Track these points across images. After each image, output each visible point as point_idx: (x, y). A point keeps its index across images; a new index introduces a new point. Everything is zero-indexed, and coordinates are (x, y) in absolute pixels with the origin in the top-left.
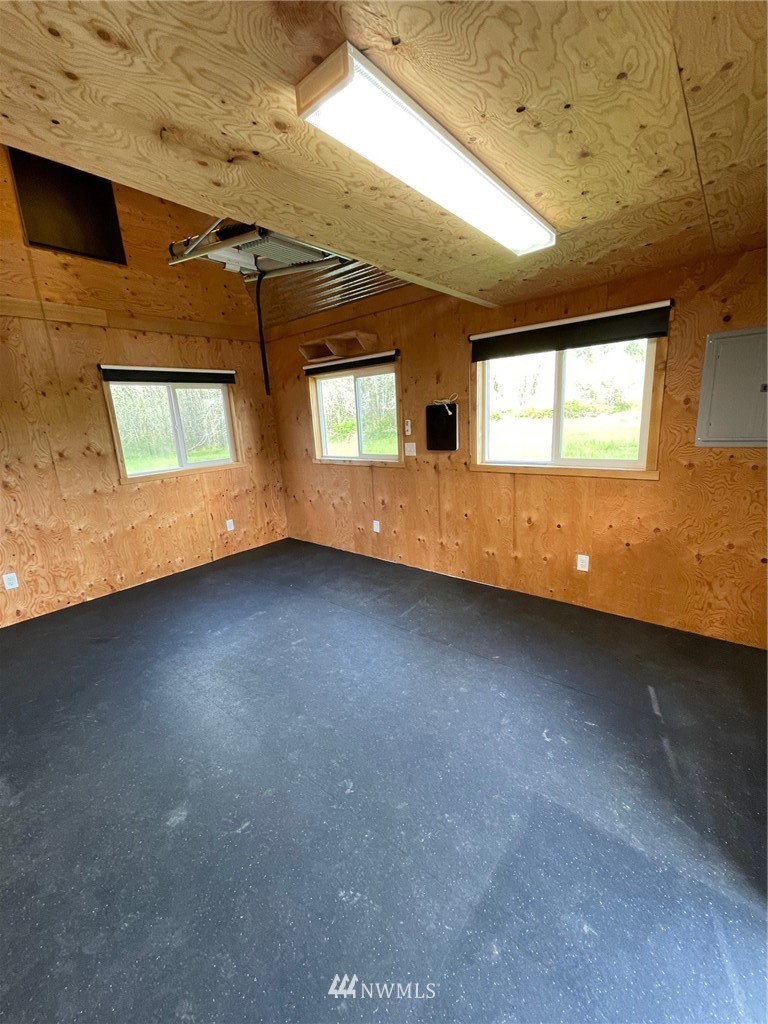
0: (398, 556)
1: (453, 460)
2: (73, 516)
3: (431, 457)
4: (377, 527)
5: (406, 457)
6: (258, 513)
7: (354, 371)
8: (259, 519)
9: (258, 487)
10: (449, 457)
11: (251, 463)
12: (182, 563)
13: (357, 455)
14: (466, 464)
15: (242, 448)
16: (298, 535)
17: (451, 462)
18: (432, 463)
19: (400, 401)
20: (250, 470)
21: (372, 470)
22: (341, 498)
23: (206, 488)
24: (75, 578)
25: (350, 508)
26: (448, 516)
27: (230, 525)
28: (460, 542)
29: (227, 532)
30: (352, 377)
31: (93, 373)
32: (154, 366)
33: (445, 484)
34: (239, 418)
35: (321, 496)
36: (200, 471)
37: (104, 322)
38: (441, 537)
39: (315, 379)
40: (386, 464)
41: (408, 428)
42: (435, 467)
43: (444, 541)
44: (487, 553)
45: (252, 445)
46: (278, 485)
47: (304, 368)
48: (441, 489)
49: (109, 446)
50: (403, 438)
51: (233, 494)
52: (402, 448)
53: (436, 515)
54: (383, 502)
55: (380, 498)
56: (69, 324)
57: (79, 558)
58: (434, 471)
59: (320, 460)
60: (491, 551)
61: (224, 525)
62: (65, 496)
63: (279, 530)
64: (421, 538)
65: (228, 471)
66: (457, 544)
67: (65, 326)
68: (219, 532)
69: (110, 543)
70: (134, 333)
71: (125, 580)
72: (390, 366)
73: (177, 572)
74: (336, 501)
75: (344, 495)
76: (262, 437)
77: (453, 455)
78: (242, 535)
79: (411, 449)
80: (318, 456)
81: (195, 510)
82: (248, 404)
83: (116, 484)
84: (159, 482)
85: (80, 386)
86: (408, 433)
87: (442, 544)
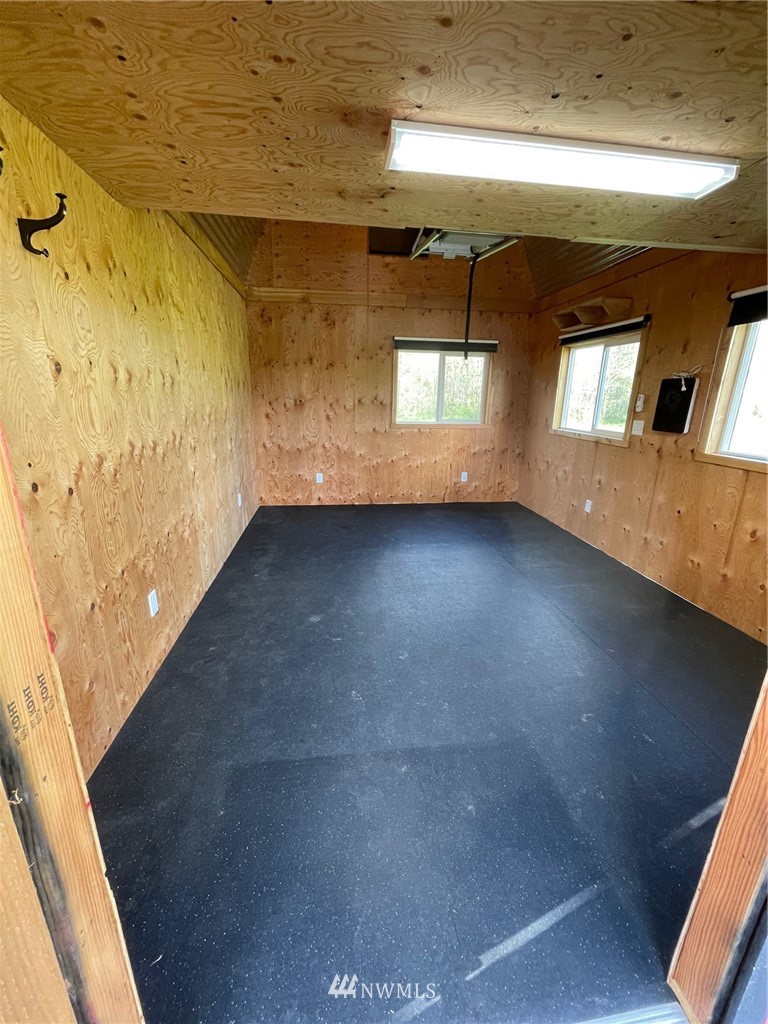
0: (601, 542)
1: (680, 444)
2: (358, 445)
3: (656, 438)
4: (588, 507)
5: (632, 436)
6: (492, 472)
7: (602, 340)
8: (491, 478)
9: (497, 449)
10: (676, 442)
11: (495, 426)
12: (419, 497)
13: (589, 429)
14: (692, 451)
15: (491, 411)
16: (524, 501)
17: (677, 447)
18: (657, 446)
19: (639, 373)
20: (492, 431)
21: (597, 447)
22: (565, 471)
23: (452, 442)
24: (351, 487)
25: (569, 483)
26: (660, 509)
27: (464, 477)
28: (665, 541)
29: (460, 482)
30: (602, 347)
31: (389, 342)
32: (432, 337)
33: (664, 472)
34: (493, 384)
35: (548, 467)
36: (449, 426)
37: (404, 305)
38: (646, 531)
39: (569, 349)
40: (610, 441)
41: (640, 404)
42: (658, 451)
43: (649, 536)
44: (692, 561)
45: (500, 410)
46: (517, 451)
47: (560, 337)
48: (659, 477)
49: (389, 398)
50: (633, 414)
51: (472, 451)
52: (629, 426)
53: (648, 506)
54: (600, 483)
55: (598, 477)
56: (382, 308)
57: (355, 474)
58: (656, 454)
59: (555, 431)
60: (696, 560)
61: (459, 475)
62: (357, 430)
63: (508, 493)
64: (627, 528)
65: (472, 429)
66: (661, 543)
67: (379, 310)
68: (454, 480)
69: (376, 468)
70: (423, 311)
71: (381, 497)
72: (638, 335)
73: (415, 502)
74: (560, 474)
75: (567, 468)
76: (512, 403)
77: (681, 440)
78: (473, 488)
79: (639, 428)
80: (555, 426)
81: (438, 458)
82: (504, 372)
83: (388, 427)
84: (416, 430)
85: (379, 352)
86: (638, 410)
87: (646, 539)
